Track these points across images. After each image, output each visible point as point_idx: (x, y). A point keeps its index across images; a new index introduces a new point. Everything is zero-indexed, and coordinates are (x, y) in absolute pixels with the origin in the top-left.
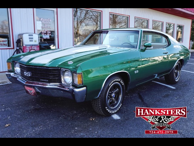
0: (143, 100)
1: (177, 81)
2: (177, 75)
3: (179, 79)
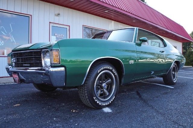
0: (140, 97)
1: (175, 82)
2: (175, 77)
3: (176, 80)
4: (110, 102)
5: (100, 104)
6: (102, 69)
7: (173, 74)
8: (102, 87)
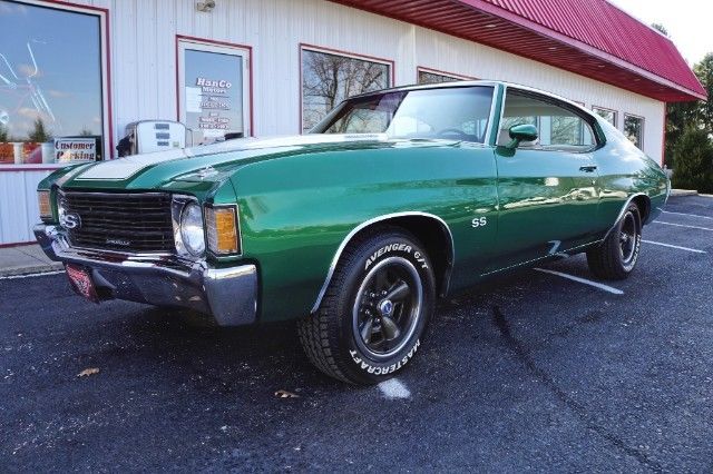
0: (506, 332)
1: (628, 268)
2: (630, 251)
3: (633, 263)
4: (405, 361)
5: (371, 370)
6: (379, 253)
7: (622, 240)
8: (377, 314)
